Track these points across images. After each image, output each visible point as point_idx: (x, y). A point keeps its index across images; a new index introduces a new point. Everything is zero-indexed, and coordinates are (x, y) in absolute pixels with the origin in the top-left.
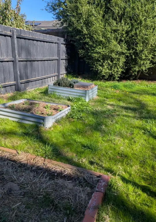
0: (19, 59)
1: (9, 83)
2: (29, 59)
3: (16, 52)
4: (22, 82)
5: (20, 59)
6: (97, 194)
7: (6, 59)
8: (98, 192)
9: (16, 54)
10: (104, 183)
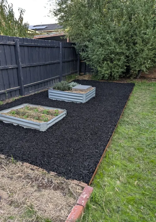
0: (22, 66)
1: (13, 88)
2: (32, 65)
3: (20, 59)
4: (25, 86)
5: (24, 65)
6: (76, 207)
7: (11, 66)
8: (78, 206)
9: (20, 62)
10: (86, 195)
